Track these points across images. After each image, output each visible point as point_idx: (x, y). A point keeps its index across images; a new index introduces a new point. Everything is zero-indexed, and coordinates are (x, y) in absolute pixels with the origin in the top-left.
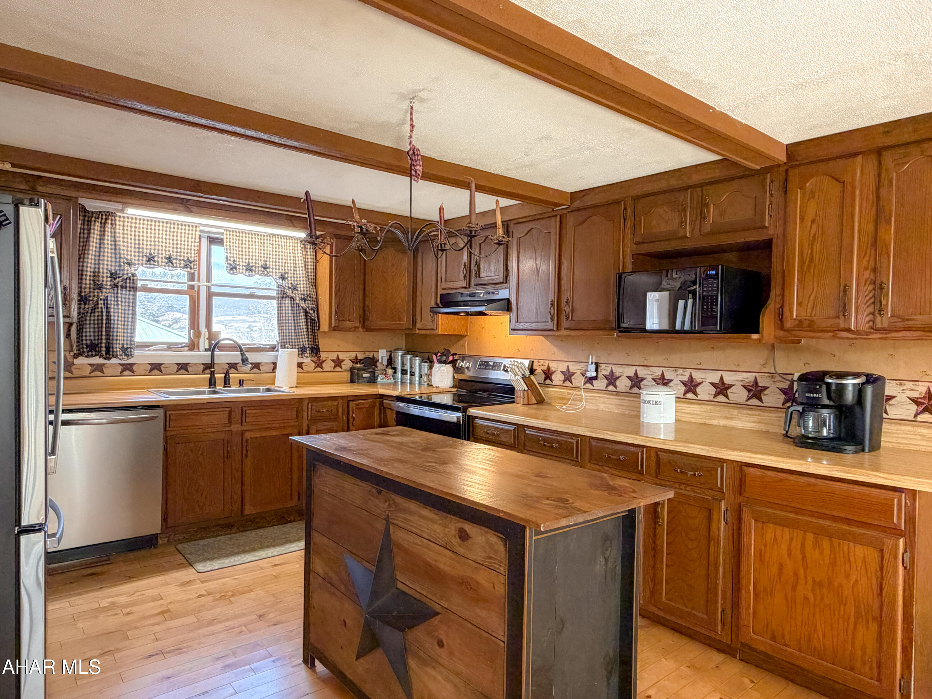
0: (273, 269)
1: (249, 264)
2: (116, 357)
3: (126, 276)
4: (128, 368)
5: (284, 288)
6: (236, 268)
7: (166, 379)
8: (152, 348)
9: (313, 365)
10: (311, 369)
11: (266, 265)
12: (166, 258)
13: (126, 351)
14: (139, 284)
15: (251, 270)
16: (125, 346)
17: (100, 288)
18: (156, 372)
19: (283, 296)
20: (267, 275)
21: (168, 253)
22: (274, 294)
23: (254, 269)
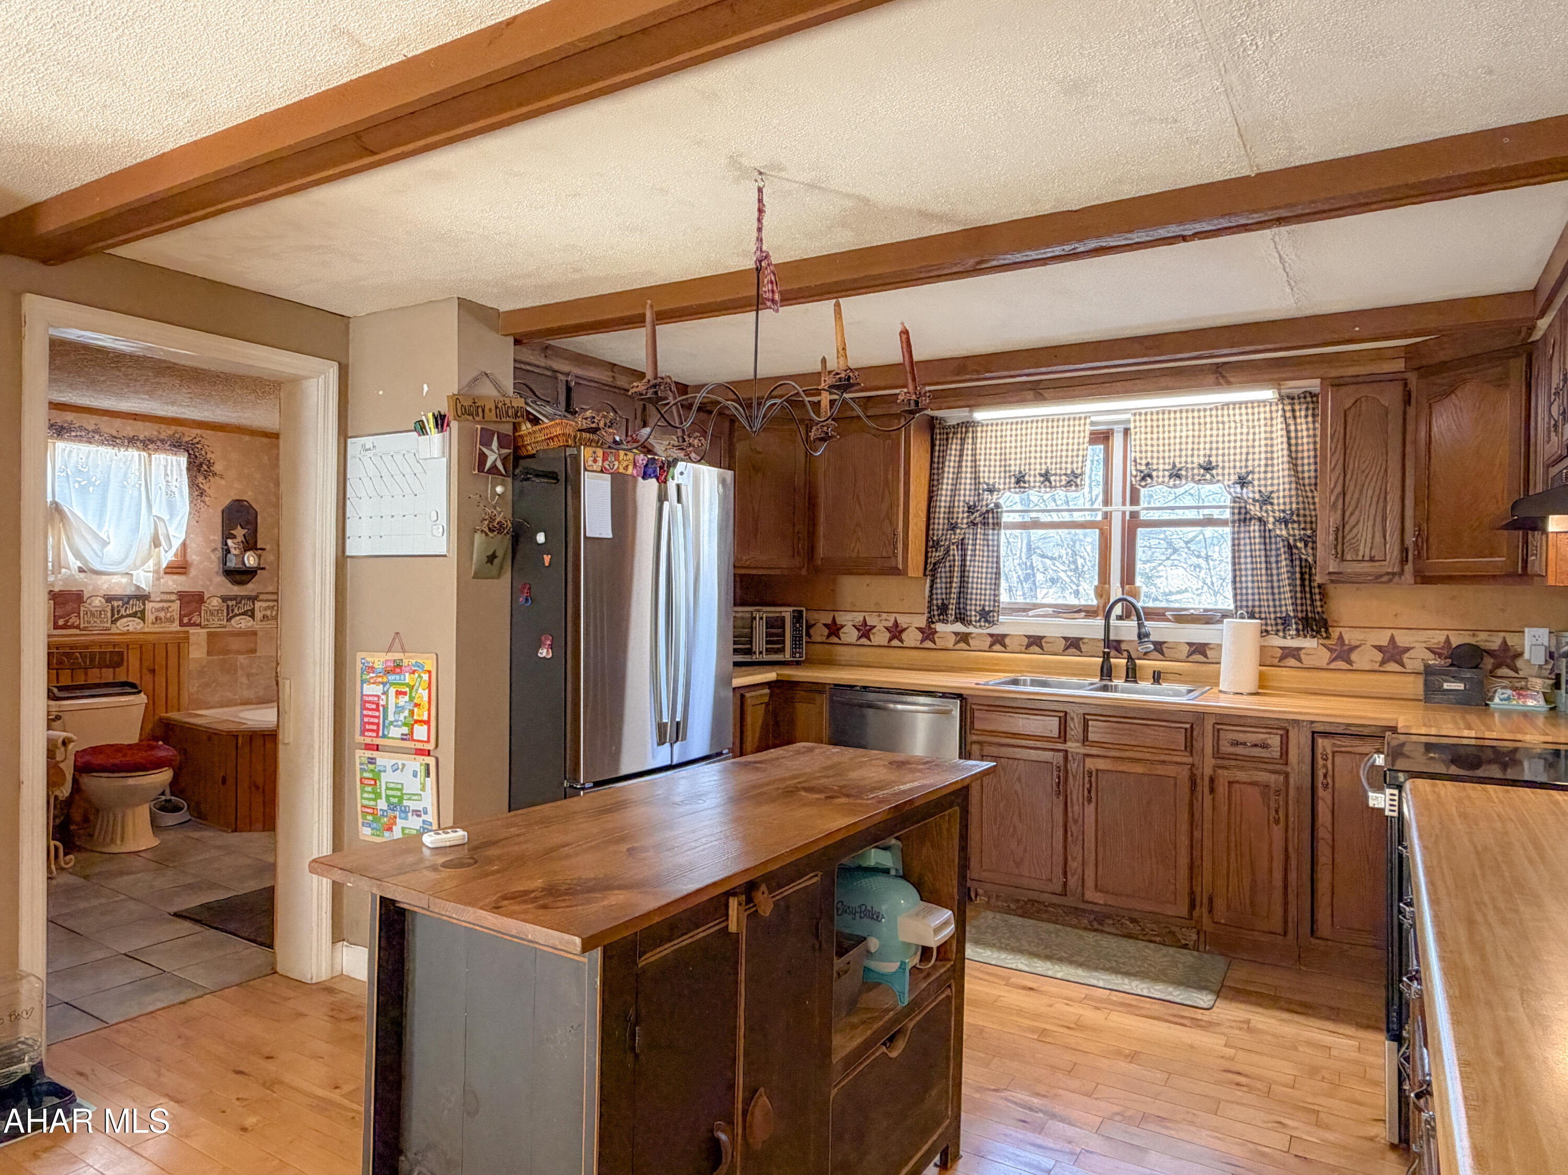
0: (1223, 468)
1: (1174, 466)
2: (970, 623)
3: (984, 509)
4: (999, 640)
5: (1246, 502)
6: (1150, 476)
7: (1045, 661)
8: (1030, 613)
9: (1327, 655)
10: (1323, 663)
11: (1210, 462)
12: (1041, 475)
13: (986, 616)
15: (1179, 476)
16: (987, 609)
17: (953, 527)
18: (1035, 649)
19: (1243, 517)
20: (1211, 482)
21: (1044, 467)
22: (1227, 515)
23: (1183, 473)
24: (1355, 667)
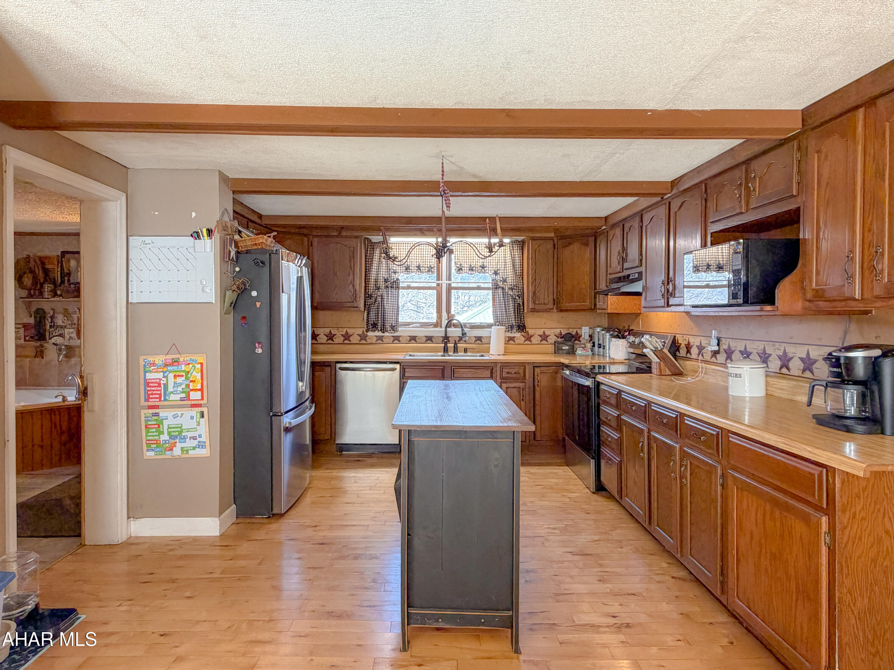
0: (489, 267)
1: (471, 266)
2: (387, 331)
3: (392, 281)
4: (397, 339)
5: (497, 281)
6: (461, 269)
7: (418, 346)
8: (410, 326)
9: (523, 339)
10: (522, 342)
11: (484, 265)
12: (417, 267)
13: (393, 328)
14: (401, 285)
15: (472, 270)
16: (393, 325)
17: (378, 289)
18: (413, 341)
19: (496, 287)
20: (484, 273)
21: (418, 263)
22: (490, 285)
23: (474, 269)
24: (533, 343)
